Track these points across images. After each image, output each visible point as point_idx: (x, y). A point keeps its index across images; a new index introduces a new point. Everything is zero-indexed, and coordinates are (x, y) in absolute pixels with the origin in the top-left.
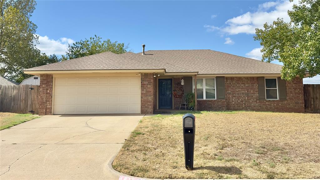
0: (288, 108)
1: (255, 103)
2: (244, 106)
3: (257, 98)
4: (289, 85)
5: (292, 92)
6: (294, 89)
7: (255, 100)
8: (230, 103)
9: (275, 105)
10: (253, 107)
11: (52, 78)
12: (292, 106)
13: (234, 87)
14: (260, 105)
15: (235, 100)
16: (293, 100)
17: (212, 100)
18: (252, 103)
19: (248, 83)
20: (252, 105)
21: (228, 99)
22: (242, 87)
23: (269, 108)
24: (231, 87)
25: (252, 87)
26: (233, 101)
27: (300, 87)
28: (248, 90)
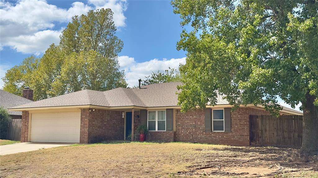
0: (232, 140)
1: (201, 135)
2: (191, 138)
3: (203, 130)
4: (234, 116)
5: (237, 123)
6: (239, 121)
7: (202, 131)
8: (180, 134)
9: (220, 137)
10: (199, 139)
11: (29, 114)
12: (237, 139)
13: (183, 119)
14: (206, 136)
15: (183, 131)
16: (238, 132)
17: (162, 132)
18: (199, 135)
19: (196, 115)
20: (199, 136)
21: (178, 131)
22: (191, 118)
23: (214, 140)
24: (181, 119)
25: (199, 118)
26: (182, 132)
27: (246, 118)
28: (195, 122)
